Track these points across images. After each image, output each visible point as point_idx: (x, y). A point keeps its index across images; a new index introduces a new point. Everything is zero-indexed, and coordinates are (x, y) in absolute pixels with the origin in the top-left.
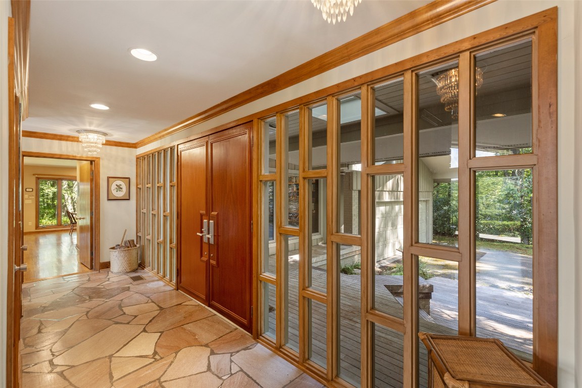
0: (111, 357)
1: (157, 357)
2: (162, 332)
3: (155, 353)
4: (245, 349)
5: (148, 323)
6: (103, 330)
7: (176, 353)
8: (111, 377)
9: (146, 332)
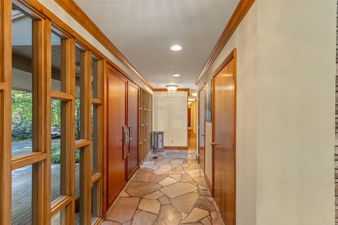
0: (179, 182)
1: (167, 175)
2: (158, 183)
3: (166, 177)
4: (146, 168)
5: (157, 191)
6: (177, 197)
7: (162, 174)
8: (182, 176)
9: (162, 186)
